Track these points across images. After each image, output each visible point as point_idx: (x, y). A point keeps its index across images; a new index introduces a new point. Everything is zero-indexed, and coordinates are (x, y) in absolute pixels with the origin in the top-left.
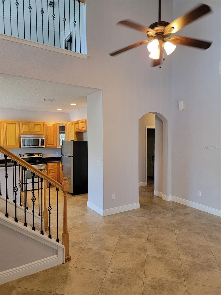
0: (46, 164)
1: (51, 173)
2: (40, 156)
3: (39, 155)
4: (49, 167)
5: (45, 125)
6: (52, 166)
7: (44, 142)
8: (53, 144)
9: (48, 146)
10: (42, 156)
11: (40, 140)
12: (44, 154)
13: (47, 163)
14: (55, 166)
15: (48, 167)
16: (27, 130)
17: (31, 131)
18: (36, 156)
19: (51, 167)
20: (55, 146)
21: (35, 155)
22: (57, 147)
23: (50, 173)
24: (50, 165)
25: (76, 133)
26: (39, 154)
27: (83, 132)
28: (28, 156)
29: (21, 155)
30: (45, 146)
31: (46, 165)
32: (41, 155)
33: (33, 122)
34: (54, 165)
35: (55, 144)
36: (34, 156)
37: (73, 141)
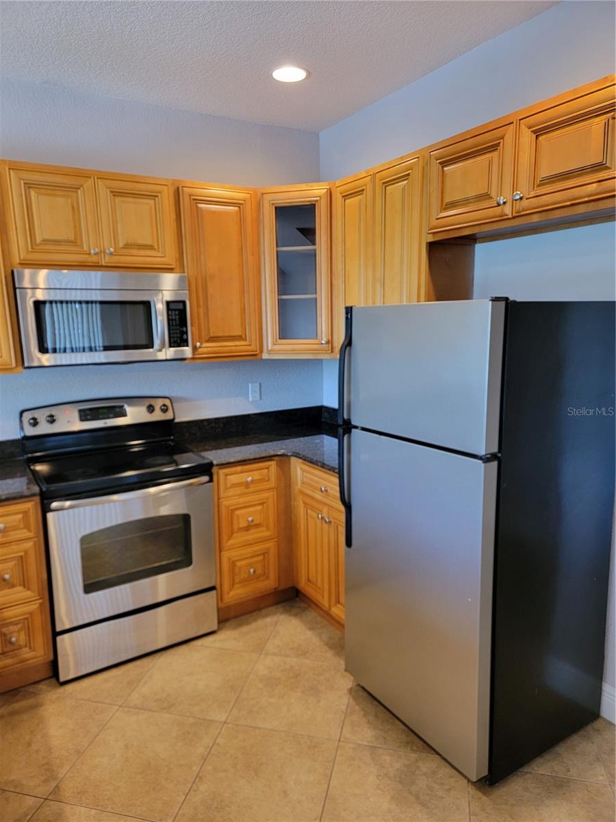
0: (205, 478)
1: (240, 529)
2: (158, 416)
3: (151, 409)
4: (231, 492)
5: (187, 198)
6: (247, 485)
7: (183, 322)
8: (240, 338)
9: (207, 348)
10: (169, 416)
11: (159, 308)
12: (180, 399)
13: (215, 470)
14: (261, 481)
15: (222, 495)
16: (65, 233)
17: (90, 244)
18: (134, 415)
19: (238, 491)
20: (254, 347)
21: (128, 409)
22: (265, 356)
23: (232, 533)
24: (234, 479)
25: (432, 246)
26: (152, 402)
27: (471, 240)
28: (85, 415)
29: (36, 414)
30: (195, 349)
31: (211, 480)
32: (164, 409)
33: (102, 176)
34: (256, 475)
35: (251, 333)
36: (124, 415)
37: (503, 303)
